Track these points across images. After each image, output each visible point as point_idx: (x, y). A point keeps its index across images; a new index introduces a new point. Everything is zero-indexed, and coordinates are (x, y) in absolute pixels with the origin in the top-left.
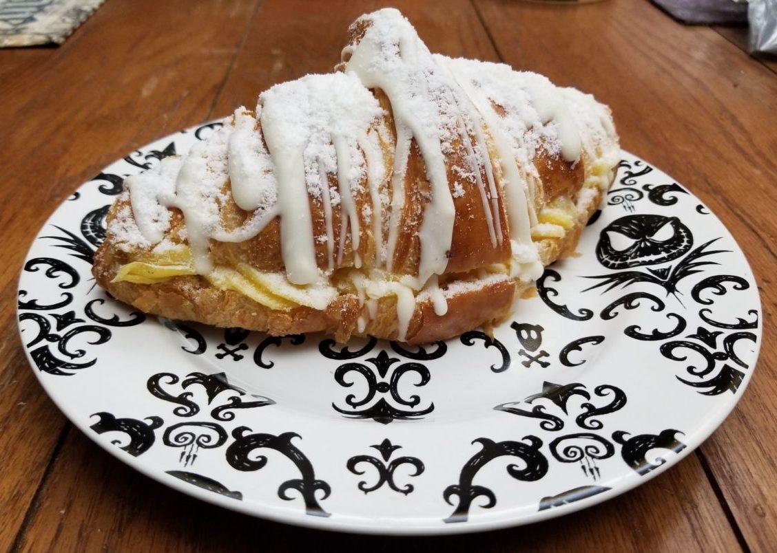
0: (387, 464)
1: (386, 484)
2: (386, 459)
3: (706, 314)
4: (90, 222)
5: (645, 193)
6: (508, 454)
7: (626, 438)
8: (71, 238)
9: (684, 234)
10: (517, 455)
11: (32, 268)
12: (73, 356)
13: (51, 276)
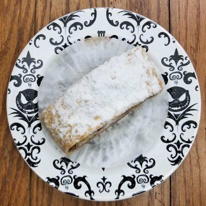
0: (104, 184)
1: (104, 190)
2: (104, 182)
3: (182, 135)
4: (18, 102)
5: (183, 76)
6: (128, 180)
7: (152, 177)
8: (16, 112)
9: (188, 99)
10: (130, 181)
11: (13, 129)
12: (35, 160)
13: (18, 131)
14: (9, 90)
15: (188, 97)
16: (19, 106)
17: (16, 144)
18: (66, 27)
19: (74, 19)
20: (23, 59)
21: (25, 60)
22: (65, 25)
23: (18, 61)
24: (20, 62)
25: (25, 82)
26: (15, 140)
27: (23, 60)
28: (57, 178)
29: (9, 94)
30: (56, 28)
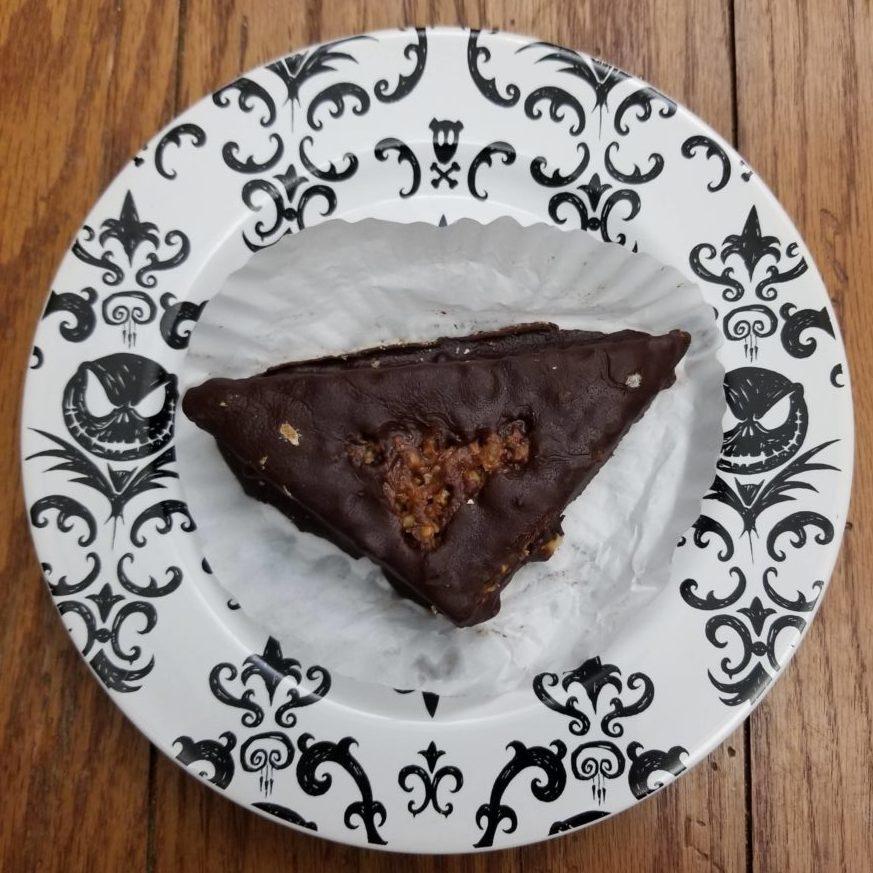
0: (432, 776)
1: (431, 802)
2: (432, 771)
3: (771, 575)
4: (72, 407)
5: (781, 322)
6: (535, 764)
7: (639, 752)
8: (61, 448)
9: (798, 422)
10: (542, 766)
11: (41, 520)
12: (132, 659)
13: (65, 530)
14: (37, 352)
15: (798, 414)
16: (76, 424)
17: (52, 586)
18: (295, 100)
19: (331, 69)
20: (106, 223)
21: (113, 228)
22: (293, 93)
23: (82, 235)
24: (91, 238)
25: (108, 321)
26: (47, 572)
27: (106, 228)
28: (224, 742)
29: (33, 368)
30: (254, 101)
